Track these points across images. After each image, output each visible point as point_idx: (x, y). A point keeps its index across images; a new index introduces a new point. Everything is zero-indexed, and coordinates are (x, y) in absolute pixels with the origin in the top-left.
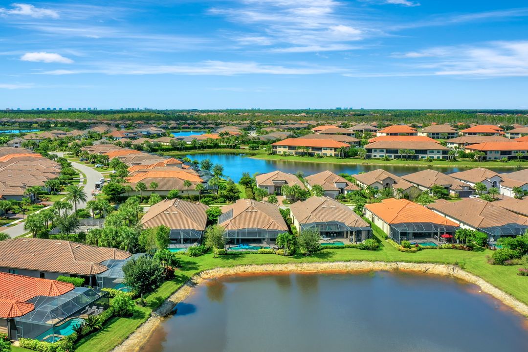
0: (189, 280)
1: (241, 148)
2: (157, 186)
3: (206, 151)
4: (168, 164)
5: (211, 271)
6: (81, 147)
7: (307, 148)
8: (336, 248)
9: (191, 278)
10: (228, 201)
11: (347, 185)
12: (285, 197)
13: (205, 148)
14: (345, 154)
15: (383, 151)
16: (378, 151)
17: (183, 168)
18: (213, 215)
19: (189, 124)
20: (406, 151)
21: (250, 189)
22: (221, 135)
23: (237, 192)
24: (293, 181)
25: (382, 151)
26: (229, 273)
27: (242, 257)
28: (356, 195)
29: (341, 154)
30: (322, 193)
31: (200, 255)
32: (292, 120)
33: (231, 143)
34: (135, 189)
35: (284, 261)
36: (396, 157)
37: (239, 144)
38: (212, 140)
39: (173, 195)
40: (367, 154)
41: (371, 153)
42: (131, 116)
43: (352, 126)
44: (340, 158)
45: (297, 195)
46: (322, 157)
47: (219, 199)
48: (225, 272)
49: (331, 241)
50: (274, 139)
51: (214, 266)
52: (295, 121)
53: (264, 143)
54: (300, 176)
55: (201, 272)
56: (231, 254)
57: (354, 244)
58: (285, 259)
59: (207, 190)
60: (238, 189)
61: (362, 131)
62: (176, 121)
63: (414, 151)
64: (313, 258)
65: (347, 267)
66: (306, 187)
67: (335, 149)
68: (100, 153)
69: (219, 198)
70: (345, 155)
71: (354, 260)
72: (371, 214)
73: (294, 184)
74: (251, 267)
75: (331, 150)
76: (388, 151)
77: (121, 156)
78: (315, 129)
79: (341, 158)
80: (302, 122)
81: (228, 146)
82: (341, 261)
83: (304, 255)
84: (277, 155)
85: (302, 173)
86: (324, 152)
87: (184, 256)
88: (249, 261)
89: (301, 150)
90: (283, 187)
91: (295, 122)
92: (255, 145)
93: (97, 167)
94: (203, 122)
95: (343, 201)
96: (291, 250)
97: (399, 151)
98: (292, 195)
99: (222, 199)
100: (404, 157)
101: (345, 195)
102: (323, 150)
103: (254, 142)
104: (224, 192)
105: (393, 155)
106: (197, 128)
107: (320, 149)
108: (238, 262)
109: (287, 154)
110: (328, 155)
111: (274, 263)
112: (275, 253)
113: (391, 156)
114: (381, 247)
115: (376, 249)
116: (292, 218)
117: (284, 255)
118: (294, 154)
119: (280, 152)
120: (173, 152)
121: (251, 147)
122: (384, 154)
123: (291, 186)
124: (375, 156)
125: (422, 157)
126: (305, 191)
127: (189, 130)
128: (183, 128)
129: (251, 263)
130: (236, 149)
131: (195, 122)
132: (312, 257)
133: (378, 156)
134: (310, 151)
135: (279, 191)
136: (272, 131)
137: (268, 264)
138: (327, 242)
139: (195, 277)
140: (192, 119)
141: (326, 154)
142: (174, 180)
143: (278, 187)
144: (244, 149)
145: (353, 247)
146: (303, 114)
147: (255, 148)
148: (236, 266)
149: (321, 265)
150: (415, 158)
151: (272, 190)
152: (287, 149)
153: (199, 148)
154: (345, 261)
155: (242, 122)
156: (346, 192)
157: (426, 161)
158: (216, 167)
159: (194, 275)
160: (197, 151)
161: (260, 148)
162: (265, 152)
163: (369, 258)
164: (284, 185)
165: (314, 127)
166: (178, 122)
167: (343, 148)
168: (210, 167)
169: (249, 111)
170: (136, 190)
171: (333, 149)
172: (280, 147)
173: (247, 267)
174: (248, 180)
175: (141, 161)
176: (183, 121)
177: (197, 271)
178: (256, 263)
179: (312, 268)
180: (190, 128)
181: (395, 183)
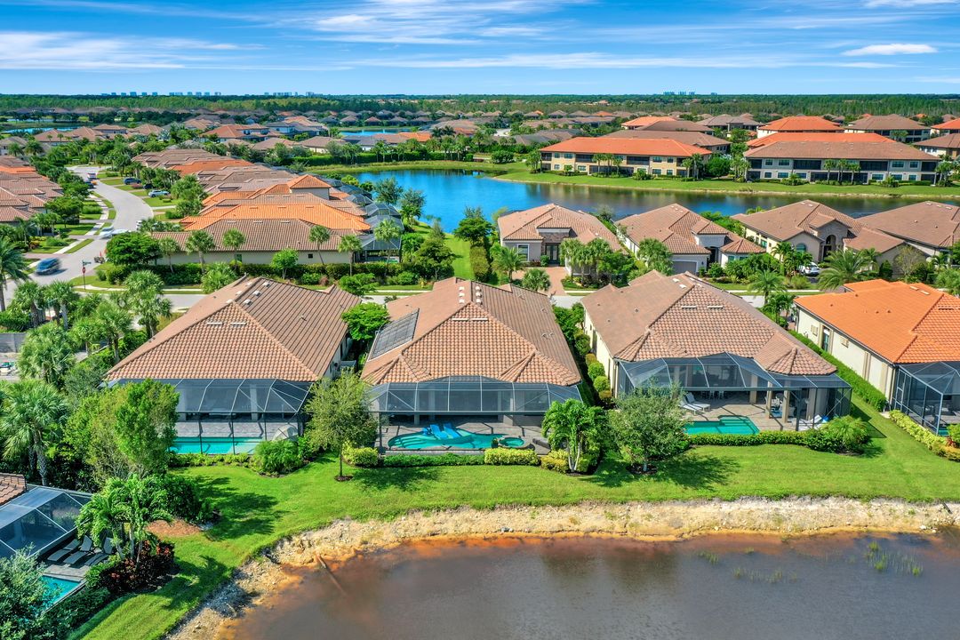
0: (226, 582)
1: (476, 160)
2: (241, 240)
3: (402, 165)
4: (294, 189)
5: (316, 535)
6: (135, 155)
7: (617, 157)
8: (733, 444)
9: (237, 574)
10: (422, 281)
11: (727, 241)
12: (568, 271)
13: (401, 160)
14: (700, 170)
15: (787, 164)
16: (775, 163)
17: (331, 198)
18: (363, 328)
19: (380, 117)
20: (839, 163)
21: (482, 250)
22: (437, 133)
23: (445, 258)
24: (590, 230)
25: (784, 163)
26: (380, 543)
27: (429, 477)
28: (752, 265)
29: (691, 171)
30: (667, 260)
31: (295, 469)
32: (583, 110)
33: (455, 150)
34: (184, 248)
35: (566, 495)
36: (815, 177)
37: (474, 153)
38: (416, 143)
39: (283, 263)
40: (751, 170)
41: (760, 168)
42: (272, 103)
43: (702, 119)
44: (688, 180)
45: (600, 266)
46: (648, 178)
47: (400, 276)
48: (366, 537)
49: (713, 415)
50: (546, 142)
51: (332, 513)
52: (587, 112)
53: (524, 151)
54: (605, 218)
55: (280, 541)
56: (397, 465)
57: (789, 428)
58: (570, 488)
59: (378, 251)
60: (448, 250)
61: (725, 128)
62: (356, 111)
63: (857, 163)
64: (663, 484)
65: (779, 520)
66: (623, 245)
67: (680, 160)
68: (167, 166)
69: (400, 272)
70: (700, 173)
71: (801, 496)
72: (817, 324)
73: (594, 237)
74: (456, 517)
75: (670, 161)
76: (799, 164)
77: (205, 173)
78: (629, 123)
79: (692, 180)
80: (601, 113)
81: (449, 154)
82: (759, 498)
83: (632, 470)
84: (552, 172)
85: (609, 210)
86: (654, 165)
87: (242, 471)
88: (453, 492)
89: (603, 163)
90: (563, 243)
91: (588, 114)
92: (505, 154)
93: (153, 196)
94: (408, 113)
95: (719, 281)
96: (591, 453)
97: (824, 164)
98: (587, 267)
99: (409, 275)
100: (833, 177)
101: (723, 266)
102: (651, 162)
103: (504, 147)
104: (415, 257)
105: (808, 173)
106: (395, 124)
107: (644, 159)
108: (415, 499)
109: (573, 170)
110: (664, 173)
111: (533, 501)
112: (539, 464)
113: (804, 176)
114: (875, 442)
115: (861, 447)
116: (590, 334)
117: (569, 471)
118: (587, 170)
119: (557, 166)
120: (332, 166)
121: (496, 158)
122: (789, 171)
123: (586, 243)
124: (768, 175)
125: (875, 178)
126: (622, 255)
127: (379, 128)
128: (368, 124)
129: (456, 502)
130: (466, 161)
131: (393, 114)
132: (659, 479)
133: (775, 176)
134: (624, 164)
135: (555, 253)
136: (541, 128)
137: (511, 506)
138: (698, 418)
139: (254, 565)
140: (388, 107)
141: (657, 172)
142: (292, 226)
143: (552, 245)
144: (482, 161)
145: (788, 441)
146: (603, 102)
147: (504, 160)
148: (408, 512)
149: (691, 510)
150: (860, 179)
151: (536, 253)
152: (574, 159)
153: (388, 159)
154: (770, 499)
155: (485, 114)
156: (724, 259)
157: (884, 185)
158: (408, 195)
159: (250, 559)
160: (383, 166)
161: (515, 159)
162: (525, 167)
163: (850, 488)
164: (569, 240)
165: (625, 120)
166: (360, 113)
167: (697, 157)
168: (396, 197)
169: (500, 97)
170: (188, 250)
171: (675, 159)
172: (557, 156)
173: (442, 515)
174: (477, 227)
175: (242, 181)
176: (370, 112)
177: (267, 540)
178: (474, 502)
179: (661, 525)
180: (382, 124)
181: (851, 235)
